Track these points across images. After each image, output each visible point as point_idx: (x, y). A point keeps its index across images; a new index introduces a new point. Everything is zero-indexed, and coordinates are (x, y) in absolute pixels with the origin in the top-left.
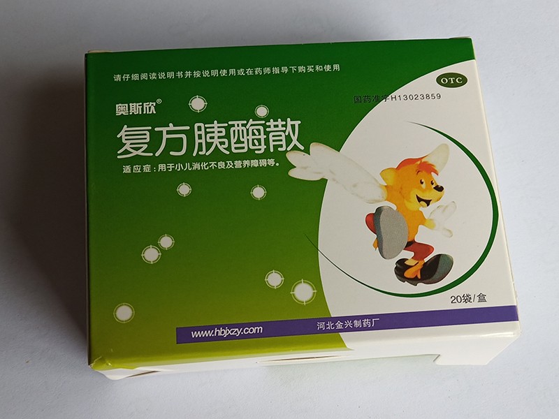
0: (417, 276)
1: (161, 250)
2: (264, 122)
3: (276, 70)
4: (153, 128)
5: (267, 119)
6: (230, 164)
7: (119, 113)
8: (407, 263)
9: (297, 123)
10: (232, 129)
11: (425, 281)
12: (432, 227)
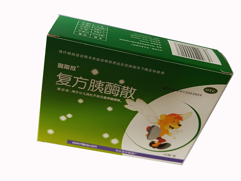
1: (67, 118)
2: (121, 86)
3: (134, 67)
4: (73, 77)
5: (123, 85)
6: (102, 97)
9: (135, 90)
12: (170, 135)
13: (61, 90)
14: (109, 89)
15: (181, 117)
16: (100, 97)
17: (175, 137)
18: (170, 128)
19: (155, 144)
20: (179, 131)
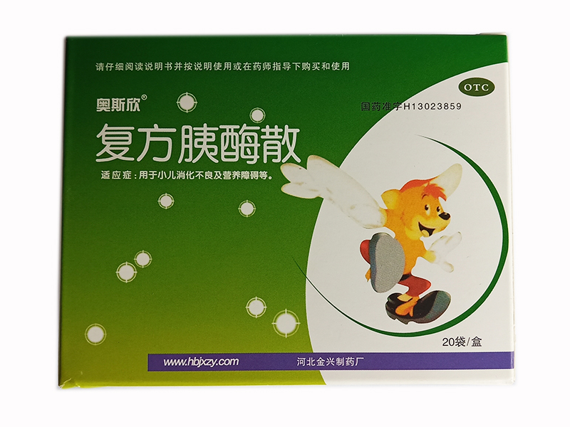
0: (409, 314)
1: (138, 268)
2: (259, 128)
3: (277, 66)
4: (136, 129)
5: (262, 125)
6: (218, 176)
7: (100, 109)
8: (400, 298)
9: (295, 131)
10: (223, 135)
11: (416, 320)
12: (431, 260)
13: (111, 176)
14: (233, 147)
15: (438, 186)
16: (214, 174)
17: (451, 265)
18: (424, 231)
19: (404, 302)
20: (451, 237)
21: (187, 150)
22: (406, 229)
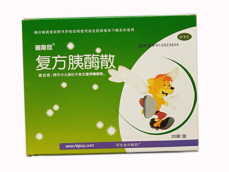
13: (42, 76)
14: (89, 63)
15: (170, 76)
16: (82, 74)
17: (175, 107)
18: (164, 94)
19: (156, 122)
20: (175, 96)
21: (71, 65)
22: (157, 94)
